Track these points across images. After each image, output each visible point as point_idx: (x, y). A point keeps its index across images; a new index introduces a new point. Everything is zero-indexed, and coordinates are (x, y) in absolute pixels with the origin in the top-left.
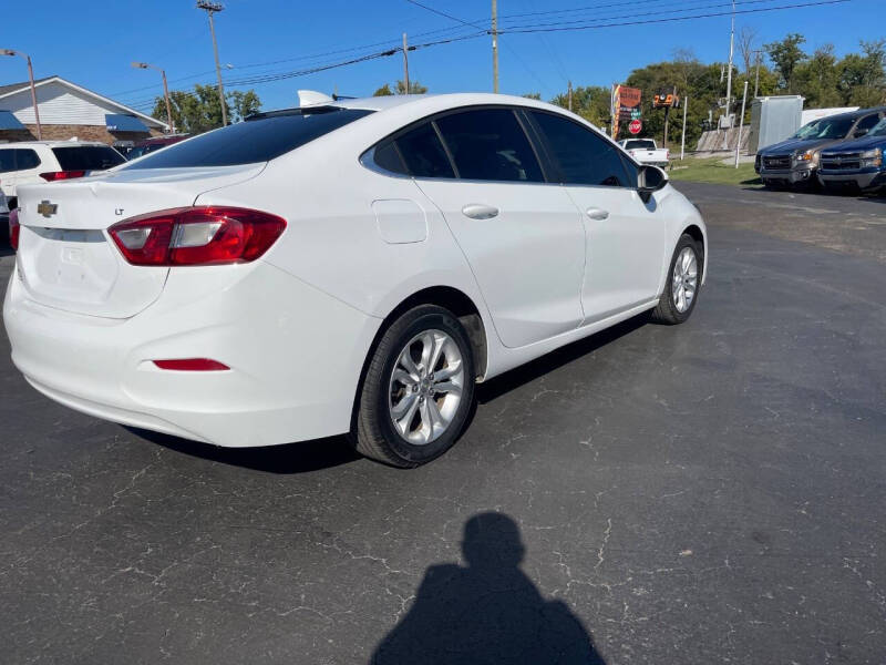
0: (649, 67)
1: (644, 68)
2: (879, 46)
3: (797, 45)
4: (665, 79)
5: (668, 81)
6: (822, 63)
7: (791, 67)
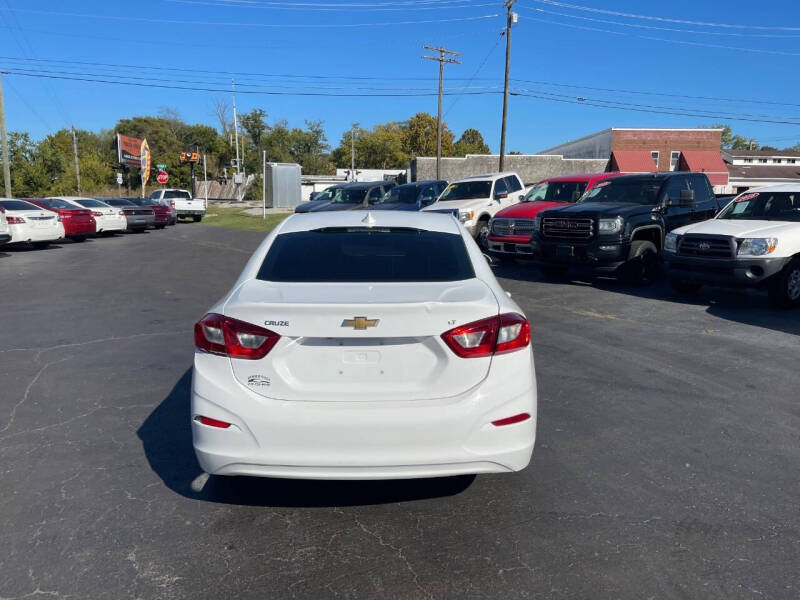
0: (134, 119)
1: (131, 119)
2: (318, 126)
3: (261, 118)
4: (157, 133)
5: (160, 134)
6: (280, 133)
7: (259, 135)
